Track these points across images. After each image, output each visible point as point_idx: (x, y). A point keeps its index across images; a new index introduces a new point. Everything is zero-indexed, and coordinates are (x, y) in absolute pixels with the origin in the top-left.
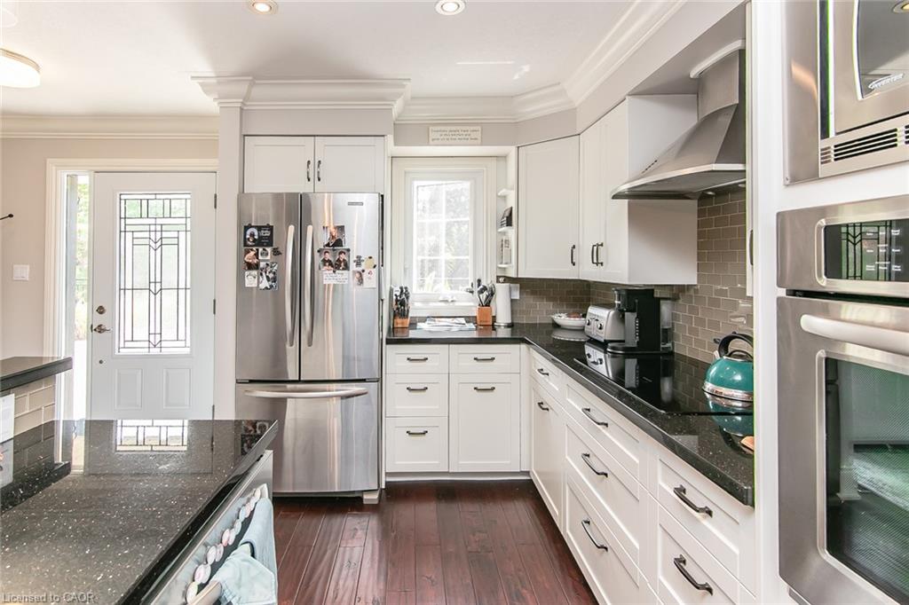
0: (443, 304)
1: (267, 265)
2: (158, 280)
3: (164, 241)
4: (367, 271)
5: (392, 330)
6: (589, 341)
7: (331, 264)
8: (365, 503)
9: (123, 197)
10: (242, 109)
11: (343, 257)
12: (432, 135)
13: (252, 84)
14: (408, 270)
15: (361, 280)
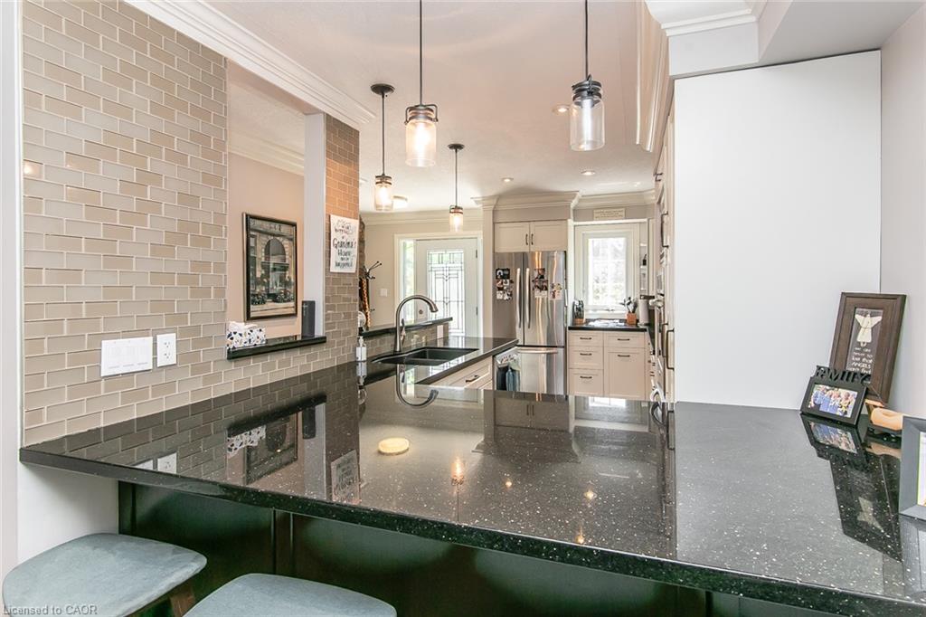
0: (607, 312)
1: (507, 288)
2: (448, 296)
3: (451, 276)
4: (557, 291)
7: (539, 288)
9: (430, 253)
10: (494, 211)
11: (544, 284)
12: (596, 215)
13: (500, 200)
14: (585, 292)
15: (554, 296)
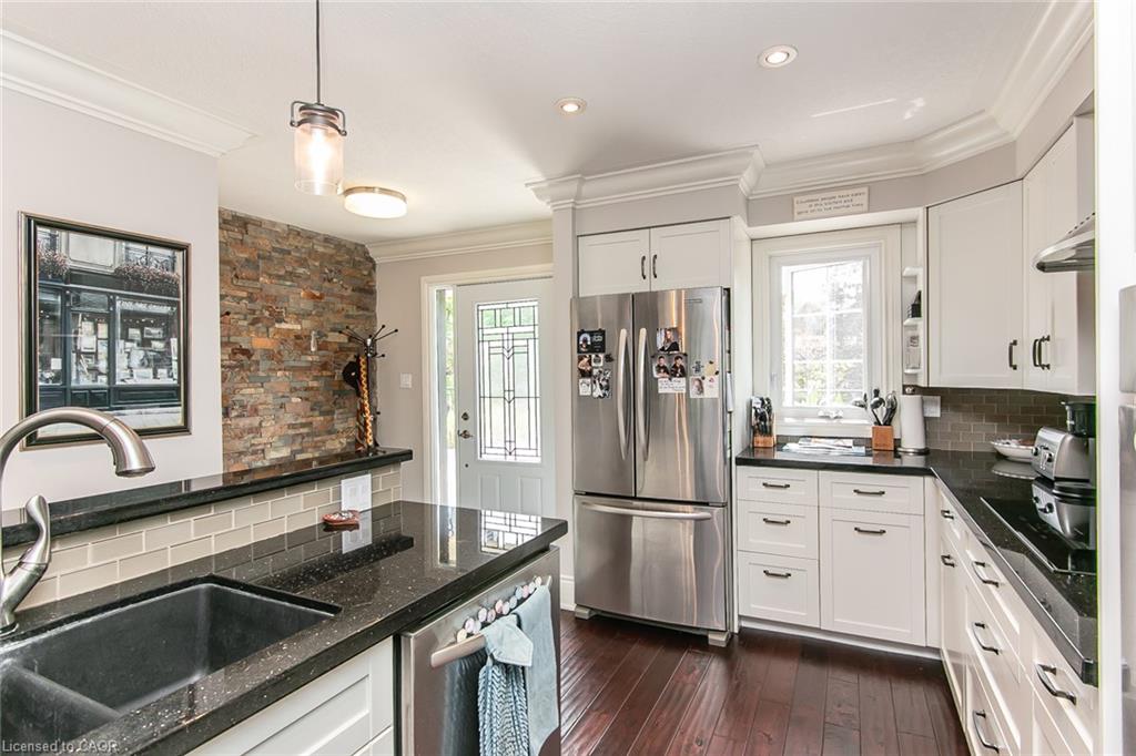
0: (824, 421)
1: (600, 372)
2: (511, 388)
3: (516, 350)
4: (708, 378)
5: (751, 448)
6: (1037, 479)
7: (666, 371)
8: (710, 643)
9: (481, 308)
10: (573, 209)
11: (680, 362)
12: (797, 208)
13: (582, 181)
14: (776, 378)
15: (701, 389)
